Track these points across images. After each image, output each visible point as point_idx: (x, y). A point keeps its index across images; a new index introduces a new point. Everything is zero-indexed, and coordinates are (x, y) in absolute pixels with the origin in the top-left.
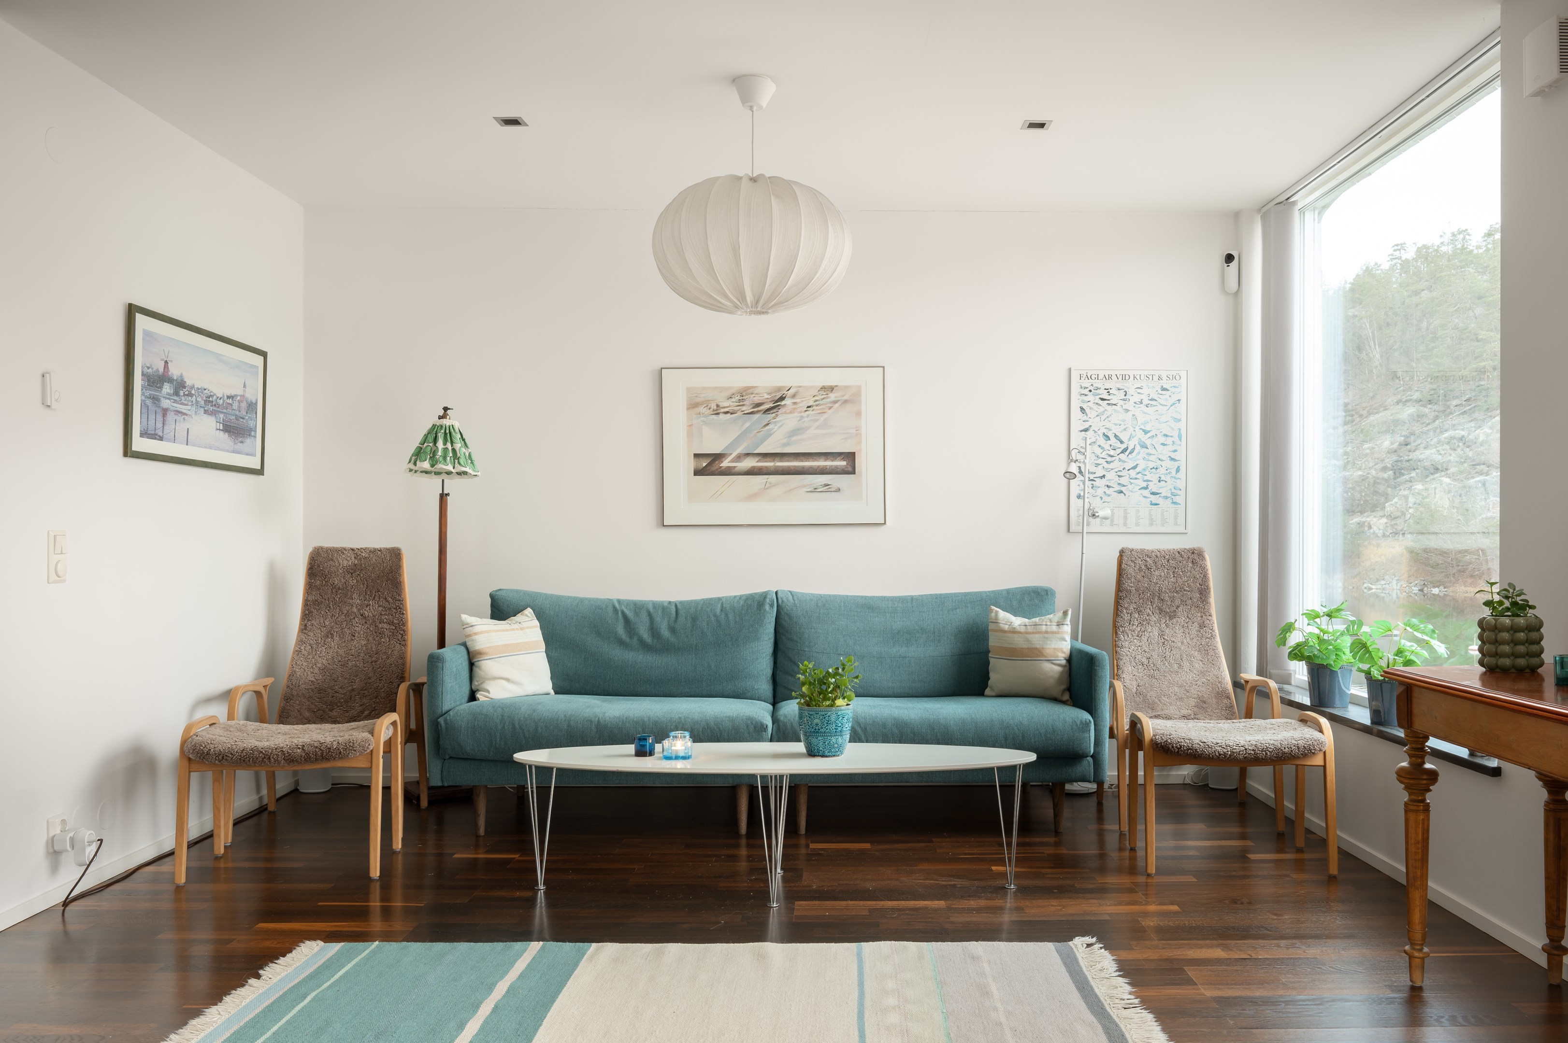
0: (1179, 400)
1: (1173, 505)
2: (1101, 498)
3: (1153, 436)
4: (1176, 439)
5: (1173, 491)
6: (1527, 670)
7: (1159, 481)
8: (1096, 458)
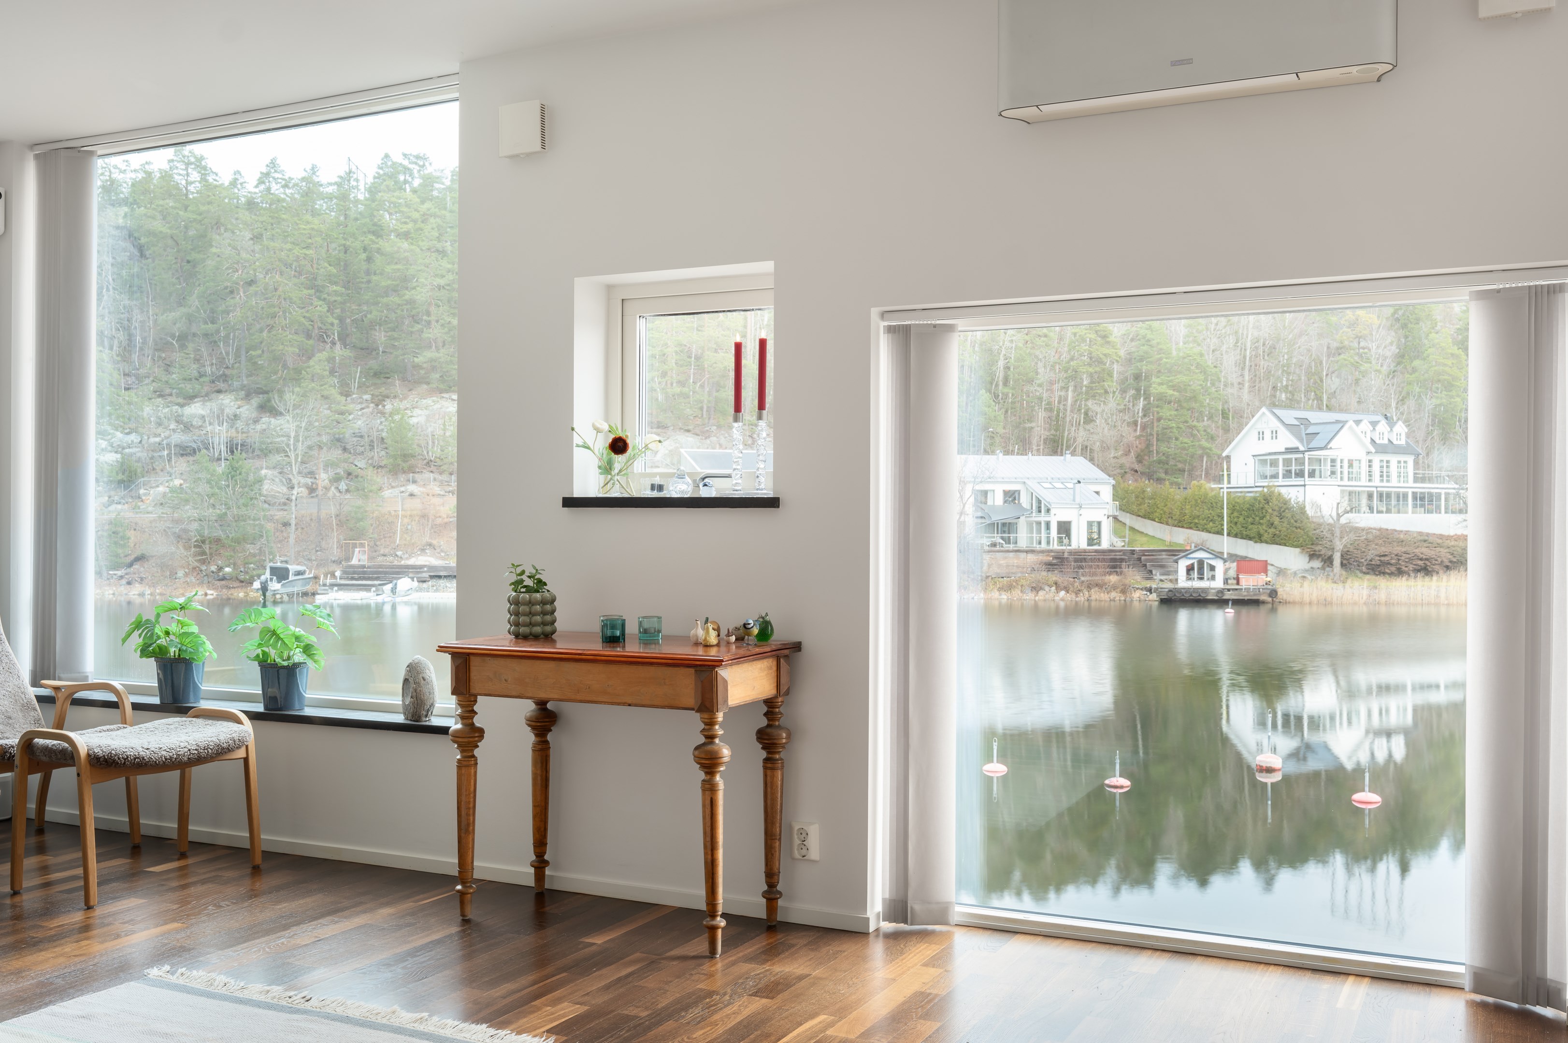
6: (542, 636)
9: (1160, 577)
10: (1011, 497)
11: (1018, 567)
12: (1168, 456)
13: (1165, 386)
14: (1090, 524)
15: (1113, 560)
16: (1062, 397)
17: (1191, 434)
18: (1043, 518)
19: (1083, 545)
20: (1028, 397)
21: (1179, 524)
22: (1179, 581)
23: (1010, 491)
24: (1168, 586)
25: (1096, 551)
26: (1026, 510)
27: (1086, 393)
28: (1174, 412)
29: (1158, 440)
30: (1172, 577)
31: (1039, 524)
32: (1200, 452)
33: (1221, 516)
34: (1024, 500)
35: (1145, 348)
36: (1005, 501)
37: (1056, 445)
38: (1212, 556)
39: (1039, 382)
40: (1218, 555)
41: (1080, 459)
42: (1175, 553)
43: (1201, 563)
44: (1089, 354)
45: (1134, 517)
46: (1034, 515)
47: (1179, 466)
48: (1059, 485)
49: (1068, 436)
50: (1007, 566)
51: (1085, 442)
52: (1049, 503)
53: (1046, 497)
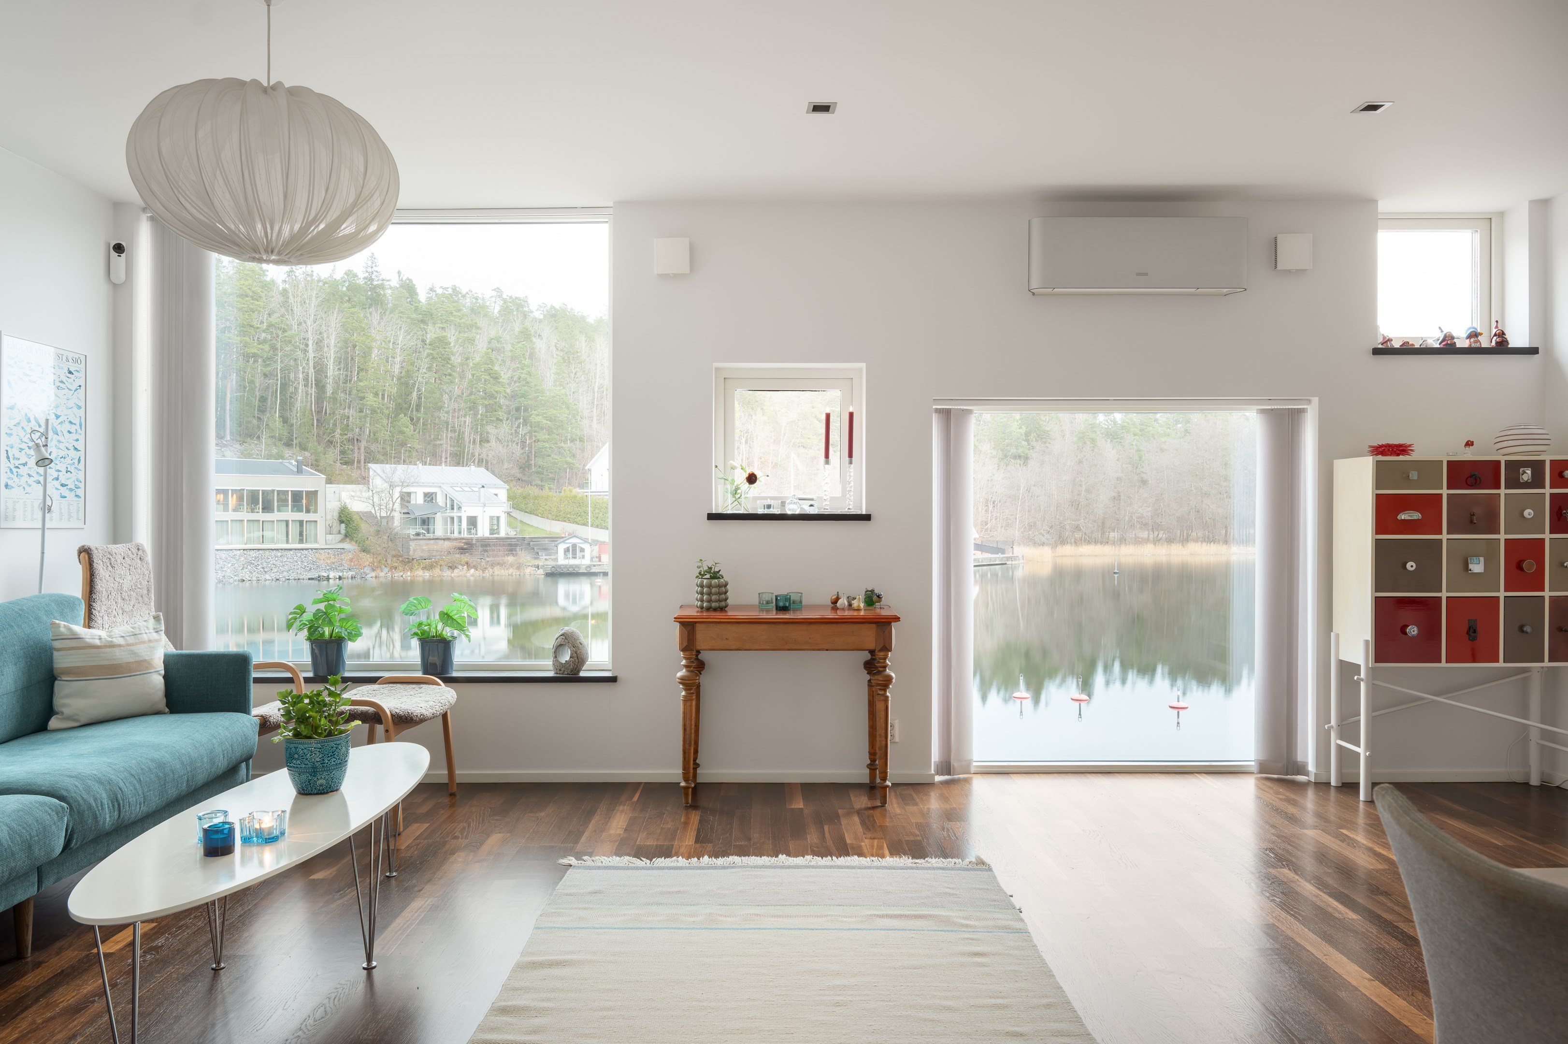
0: (80, 386)
1: (76, 498)
2: (24, 488)
3: (62, 422)
4: (78, 427)
5: (77, 483)
6: (719, 608)
7: (67, 472)
8: (20, 442)
9: (545, 557)
10: (430, 497)
11: (437, 551)
12: (543, 468)
13: (540, 417)
14: (491, 518)
15: (511, 545)
16: (465, 422)
17: (560, 453)
18: (455, 514)
19: (487, 534)
20: (437, 421)
21: (557, 518)
22: (559, 560)
23: (429, 493)
24: (551, 563)
25: (497, 538)
26: (443, 508)
27: (482, 420)
28: (547, 437)
29: (535, 457)
30: (553, 557)
31: (452, 518)
32: (566, 466)
33: (586, 512)
34: (440, 500)
35: (526, 388)
36: (425, 501)
37: (459, 459)
38: (582, 541)
39: (445, 410)
40: (585, 541)
41: (482, 470)
42: (555, 539)
43: (574, 546)
44: (485, 391)
45: (523, 513)
46: (448, 511)
47: (551, 475)
48: (467, 489)
49: (468, 451)
50: (429, 551)
51: (484, 456)
52: (460, 502)
53: (458, 497)
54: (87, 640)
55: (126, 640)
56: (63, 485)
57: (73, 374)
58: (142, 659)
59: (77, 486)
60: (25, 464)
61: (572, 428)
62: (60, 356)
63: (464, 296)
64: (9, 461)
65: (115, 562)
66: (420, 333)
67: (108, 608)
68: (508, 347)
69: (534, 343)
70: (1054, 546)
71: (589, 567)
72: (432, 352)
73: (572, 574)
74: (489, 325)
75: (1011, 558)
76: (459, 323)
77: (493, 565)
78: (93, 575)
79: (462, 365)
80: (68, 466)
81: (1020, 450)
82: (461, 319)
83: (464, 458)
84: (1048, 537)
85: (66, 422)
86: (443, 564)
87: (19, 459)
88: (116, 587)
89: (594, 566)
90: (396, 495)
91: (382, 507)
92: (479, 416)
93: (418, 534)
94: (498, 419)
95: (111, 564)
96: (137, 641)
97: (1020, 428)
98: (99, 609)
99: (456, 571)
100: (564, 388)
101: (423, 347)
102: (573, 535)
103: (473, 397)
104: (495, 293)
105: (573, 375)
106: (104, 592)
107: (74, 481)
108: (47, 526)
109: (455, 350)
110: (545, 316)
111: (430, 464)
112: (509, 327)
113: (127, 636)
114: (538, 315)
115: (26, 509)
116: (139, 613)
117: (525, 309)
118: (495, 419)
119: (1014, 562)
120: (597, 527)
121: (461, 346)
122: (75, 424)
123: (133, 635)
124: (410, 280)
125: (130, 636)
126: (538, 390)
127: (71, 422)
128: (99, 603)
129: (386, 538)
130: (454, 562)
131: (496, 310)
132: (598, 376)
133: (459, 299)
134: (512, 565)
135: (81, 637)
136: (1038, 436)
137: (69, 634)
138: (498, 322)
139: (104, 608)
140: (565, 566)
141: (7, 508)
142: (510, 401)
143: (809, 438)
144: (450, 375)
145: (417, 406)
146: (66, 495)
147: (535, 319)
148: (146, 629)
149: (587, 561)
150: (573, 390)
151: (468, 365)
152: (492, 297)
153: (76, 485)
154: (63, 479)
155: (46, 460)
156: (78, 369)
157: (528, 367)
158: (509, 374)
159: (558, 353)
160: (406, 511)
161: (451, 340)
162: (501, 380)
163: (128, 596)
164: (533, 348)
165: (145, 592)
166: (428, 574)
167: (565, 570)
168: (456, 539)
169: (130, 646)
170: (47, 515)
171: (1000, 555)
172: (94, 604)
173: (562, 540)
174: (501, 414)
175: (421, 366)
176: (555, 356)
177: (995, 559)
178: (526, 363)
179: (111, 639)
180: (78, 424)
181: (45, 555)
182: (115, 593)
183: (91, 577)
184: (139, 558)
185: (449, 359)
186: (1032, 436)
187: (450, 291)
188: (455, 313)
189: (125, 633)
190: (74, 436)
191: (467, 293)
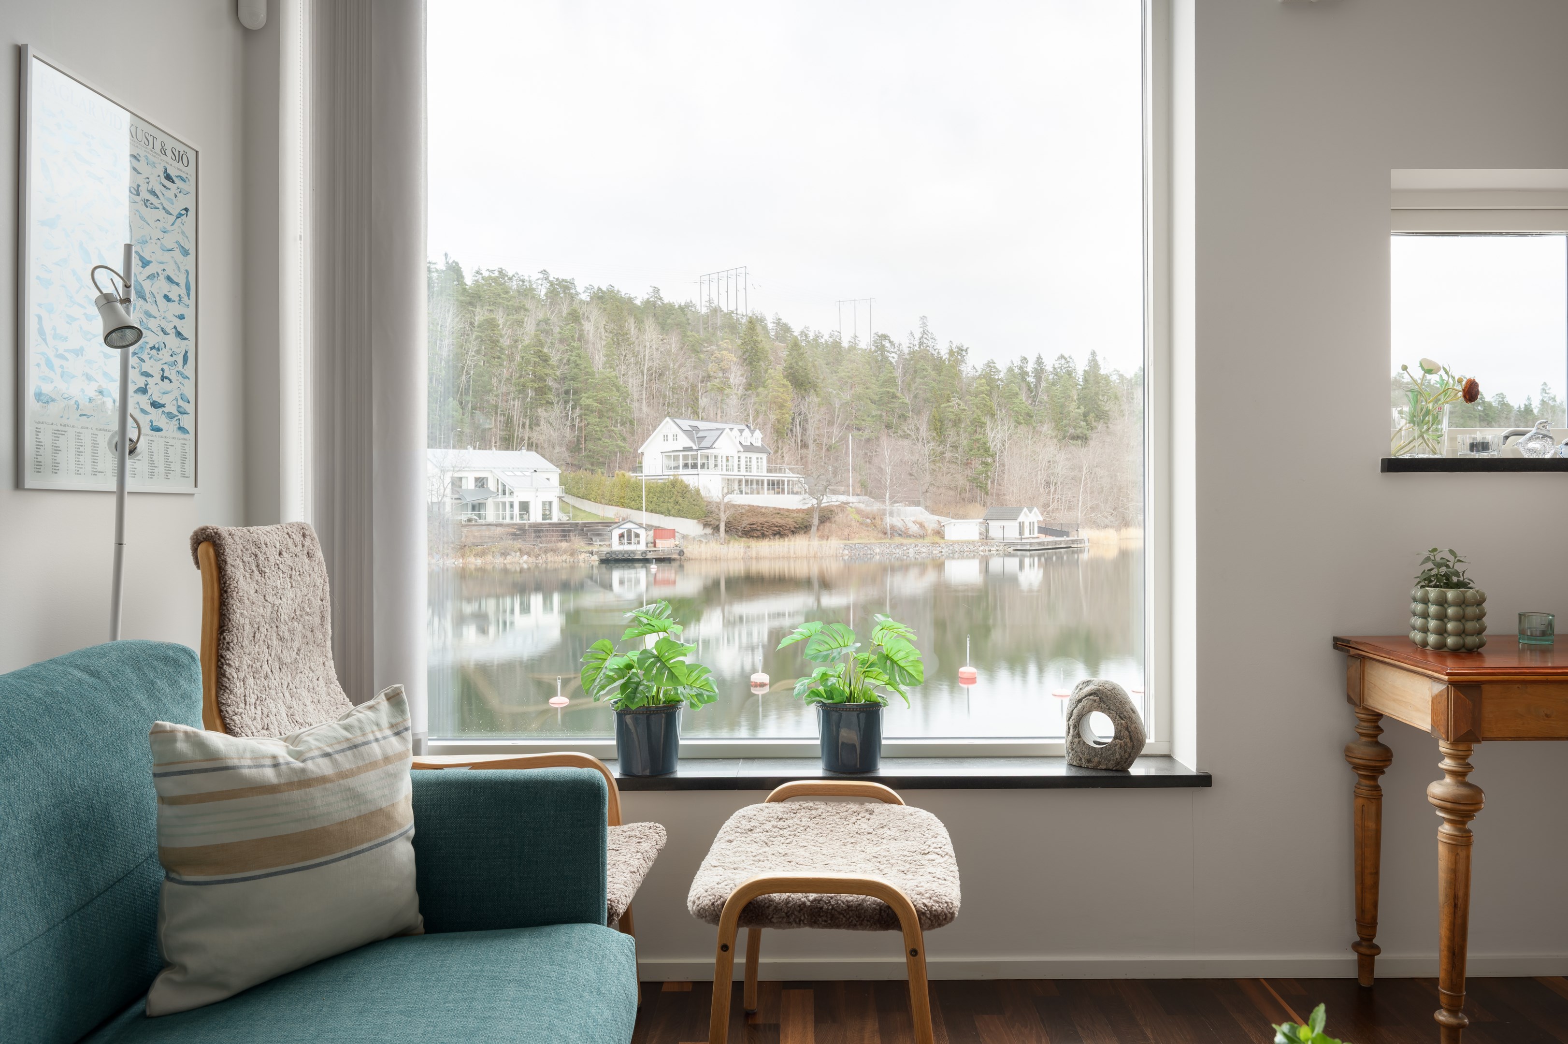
0: (186, 210)
1: (179, 432)
3: (153, 275)
8: (68, 302)
9: (599, 543)
10: (481, 482)
11: (489, 537)
12: (594, 452)
13: (591, 400)
14: (544, 503)
15: (564, 531)
16: (514, 406)
17: (610, 436)
18: (507, 499)
19: (539, 520)
20: (485, 404)
21: (610, 503)
22: (613, 546)
23: (480, 478)
24: (605, 549)
25: (550, 524)
26: (493, 493)
27: (532, 403)
28: (598, 420)
29: (586, 440)
30: (608, 543)
31: (504, 504)
32: (617, 450)
33: (640, 497)
34: (491, 485)
35: (576, 370)
36: (476, 486)
37: (508, 442)
38: (637, 526)
39: (495, 393)
40: (640, 526)
41: (533, 453)
42: (608, 524)
43: (629, 531)
44: (534, 373)
45: (575, 498)
46: (500, 496)
47: (601, 460)
48: (519, 473)
49: (518, 435)
50: (481, 537)
51: (534, 440)
52: (512, 487)
53: (510, 483)
54: (246, 772)
55: (335, 763)
56: (155, 405)
57: (173, 182)
58: (372, 808)
59: (181, 410)
60: (79, 352)
61: (623, 411)
62: (151, 139)
63: (510, 279)
64: (45, 340)
65: (266, 562)
66: (468, 315)
67: (255, 660)
68: (557, 330)
69: (583, 325)
70: (1118, 529)
71: (645, 553)
72: (480, 334)
73: (627, 561)
74: (537, 307)
75: (1076, 541)
76: (507, 305)
77: (546, 552)
78: (226, 592)
79: (510, 347)
80: (166, 367)
81: (1079, 431)
82: (509, 301)
83: (513, 442)
84: (1112, 519)
85: (162, 277)
86: (495, 550)
87: (66, 339)
88: (269, 613)
89: (650, 551)
90: (448, 480)
91: (433, 493)
92: (529, 399)
93: (470, 520)
94: (548, 402)
95: (258, 566)
96: (361, 763)
97: (1079, 408)
98: (237, 663)
99: (509, 557)
100: (614, 370)
101: (471, 330)
102: (625, 520)
103: (522, 380)
104: (541, 276)
105: (622, 358)
106: (247, 627)
107: (176, 399)
108: (128, 488)
109: (504, 332)
110: (591, 298)
111: (479, 449)
112: (557, 309)
113: (337, 752)
114: (585, 297)
115: (82, 449)
116: (308, 665)
117: (571, 291)
118: (544, 402)
119: (1079, 546)
120: (652, 511)
121: (509, 328)
122: (177, 284)
123: (350, 748)
124: (457, 264)
125: (343, 751)
126: (587, 372)
127: (169, 279)
128: (237, 650)
129: (437, 524)
130: (507, 548)
131: (542, 291)
132: (647, 358)
133: (505, 282)
134: (565, 552)
135: (230, 763)
136: (1097, 416)
137: (199, 758)
138: (546, 305)
139: (247, 660)
140: (620, 552)
141: (39, 446)
142: (559, 383)
143: (863, 420)
144: (499, 358)
145: (465, 389)
146: (161, 426)
147: (582, 302)
148: (375, 728)
149: (642, 547)
150: (623, 373)
151: (517, 347)
152: (538, 279)
153: (179, 407)
154: (156, 391)
155: (128, 331)
156: (184, 176)
157: (578, 349)
158: (558, 357)
159: (607, 334)
160: (457, 496)
161: (499, 323)
162: (550, 362)
163: (289, 631)
164: (582, 330)
165: (317, 620)
166: (480, 561)
167: (620, 557)
168: (508, 525)
169: (347, 776)
170: (129, 462)
171: (1065, 538)
172: (228, 655)
173: (616, 525)
174: (551, 397)
175: (469, 349)
176: (604, 338)
177: (1060, 542)
178: (575, 345)
179: (301, 765)
180: (183, 284)
181: (126, 549)
182: (267, 626)
183: (221, 595)
184: (306, 552)
185: (498, 341)
186: (1091, 416)
187: (497, 274)
188: (503, 295)
189: (331, 745)
190: (175, 308)
191: (514, 276)
